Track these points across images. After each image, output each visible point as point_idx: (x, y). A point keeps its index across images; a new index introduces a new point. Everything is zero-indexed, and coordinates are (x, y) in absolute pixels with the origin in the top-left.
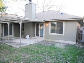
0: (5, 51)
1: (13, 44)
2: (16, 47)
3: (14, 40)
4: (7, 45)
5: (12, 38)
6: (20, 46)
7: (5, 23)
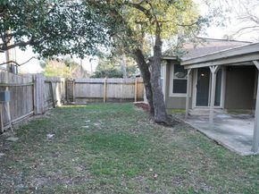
0: (201, 157)
1: (226, 137)
2: (237, 150)
3: (227, 123)
4: (205, 138)
5: (219, 116)
6: (253, 150)
7: (199, 69)
